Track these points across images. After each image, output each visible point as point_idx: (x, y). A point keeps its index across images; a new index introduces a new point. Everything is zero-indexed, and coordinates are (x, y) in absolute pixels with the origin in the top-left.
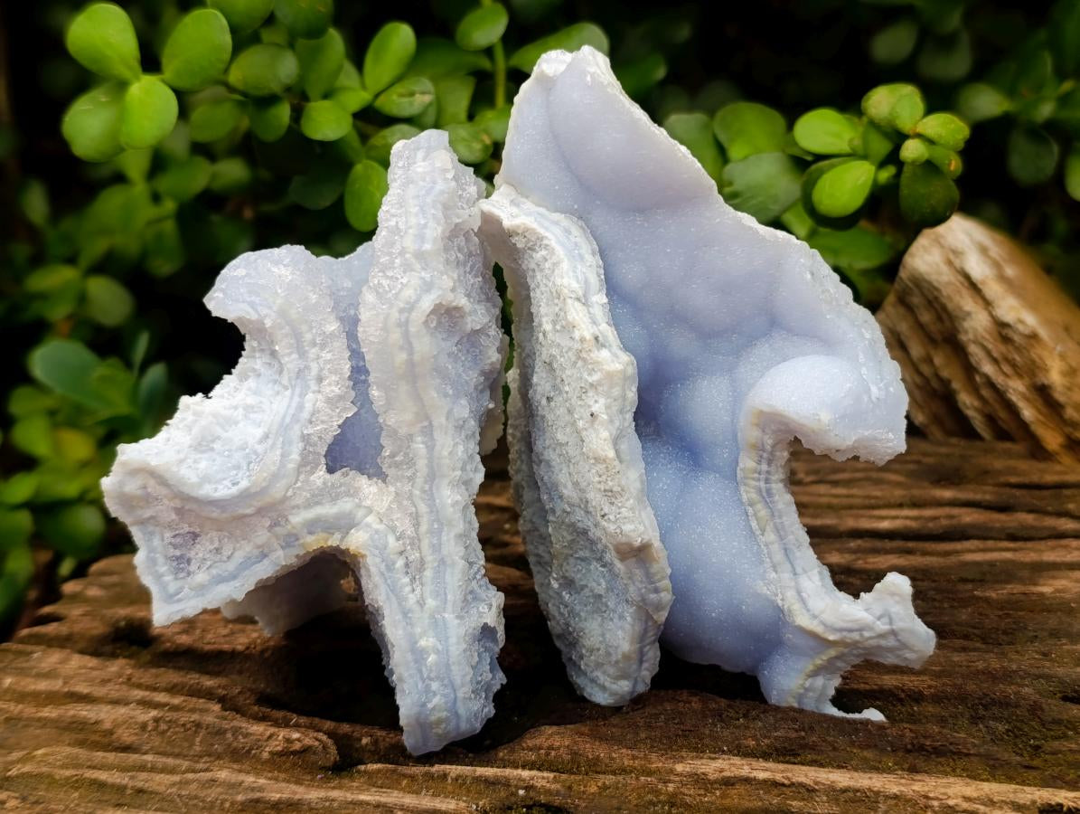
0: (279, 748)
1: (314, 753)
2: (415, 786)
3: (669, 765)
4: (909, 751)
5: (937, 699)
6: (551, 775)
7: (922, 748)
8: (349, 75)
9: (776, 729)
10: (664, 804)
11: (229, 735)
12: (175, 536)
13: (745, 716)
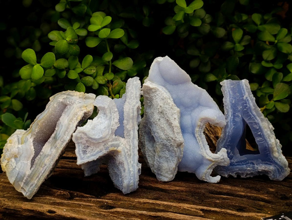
0: (59, 194)
1: (66, 195)
2: (85, 201)
3: (134, 200)
4: (179, 200)
5: (186, 192)
6: (112, 201)
7: (181, 199)
8: (79, 65)
9: (155, 195)
10: (132, 207)
11: (49, 191)
12: (84, 146)
13: (149, 193)
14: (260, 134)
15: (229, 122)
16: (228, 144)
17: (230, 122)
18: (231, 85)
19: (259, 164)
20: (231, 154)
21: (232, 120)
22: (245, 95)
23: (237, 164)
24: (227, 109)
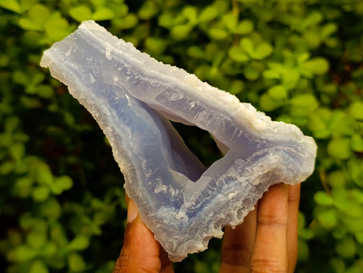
14: (196, 105)
15: (115, 127)
16: (148, 176)
17: (118, 125)
18: (66, 52)
19: (243, 170)
20: (173, 193)
21: (117, 118)
22: (105, 49)
23: (203, 204)
24: (92, 106)
